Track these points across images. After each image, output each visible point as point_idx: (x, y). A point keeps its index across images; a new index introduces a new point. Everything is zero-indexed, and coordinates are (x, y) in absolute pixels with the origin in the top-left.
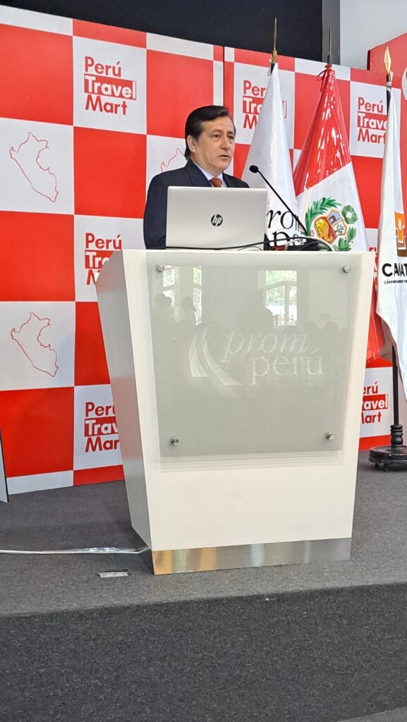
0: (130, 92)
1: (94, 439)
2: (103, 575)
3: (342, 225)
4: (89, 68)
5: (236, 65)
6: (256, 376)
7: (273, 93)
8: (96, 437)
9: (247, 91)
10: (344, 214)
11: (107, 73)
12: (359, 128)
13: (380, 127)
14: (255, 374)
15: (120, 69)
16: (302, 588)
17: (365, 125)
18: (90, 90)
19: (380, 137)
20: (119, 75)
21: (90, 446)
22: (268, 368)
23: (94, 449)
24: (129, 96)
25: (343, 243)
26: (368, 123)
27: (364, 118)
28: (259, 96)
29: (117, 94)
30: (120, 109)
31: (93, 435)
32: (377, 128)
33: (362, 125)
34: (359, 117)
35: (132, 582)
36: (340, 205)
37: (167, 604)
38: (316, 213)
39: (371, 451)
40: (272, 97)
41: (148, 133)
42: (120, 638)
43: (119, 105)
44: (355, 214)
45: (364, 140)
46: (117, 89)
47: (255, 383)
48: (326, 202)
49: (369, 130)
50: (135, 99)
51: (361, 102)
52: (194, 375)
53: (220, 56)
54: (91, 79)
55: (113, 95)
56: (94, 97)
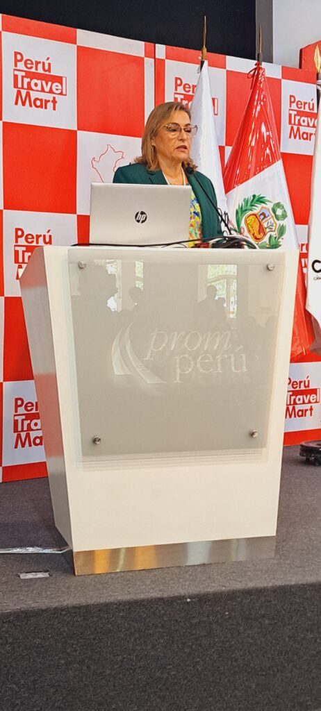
0: (60, 87)
1: (23, 435)
2: (23, 576)
3: (273, 222)
4: (18, 63)
5: (167, 62)
6: (180, 374)
7: (202, 90)
8: (25, 433)
9: (178, 88)
10: (274, 211)
11: (36, 69)
12: (290, 126)
13: (311, 125)
14: (178, 371)
15: (49, 64)
16: (224, 588)
17: (297, 123)
18: (20, 86)
19: (311, 134)
20: (49, 70)
21: (19, 442)
22: (192, 365)
23: (23, 445)
24: (59, 92)
25: (273, 239)
26: (299, 120)
27: (295, 115)
28: (191, 93)
29: (47, 89)
30: (50, 105)
31: (23, 430)
32: (308, 126)
33: (293, 122)
34: (290, 115)
35: (52, 583)
36: (270, 202)
37: (87, 606)
38: (246, 210)
39: (302, 446)
40: (201, 94)
41: (79, 129)
42: (38, 641)
43: (49, 101)
44: (285, 211)
45: (295, 137)
46: (47, 84)
47: (178, 381)
48: (256, 199)
49: (301, 127)
50: (65, 95)
51: (293, 99)
52: (116, 373)
53: (151, 53)
54: (20, 74)
55: (43, 90)
56: (24, 93)
